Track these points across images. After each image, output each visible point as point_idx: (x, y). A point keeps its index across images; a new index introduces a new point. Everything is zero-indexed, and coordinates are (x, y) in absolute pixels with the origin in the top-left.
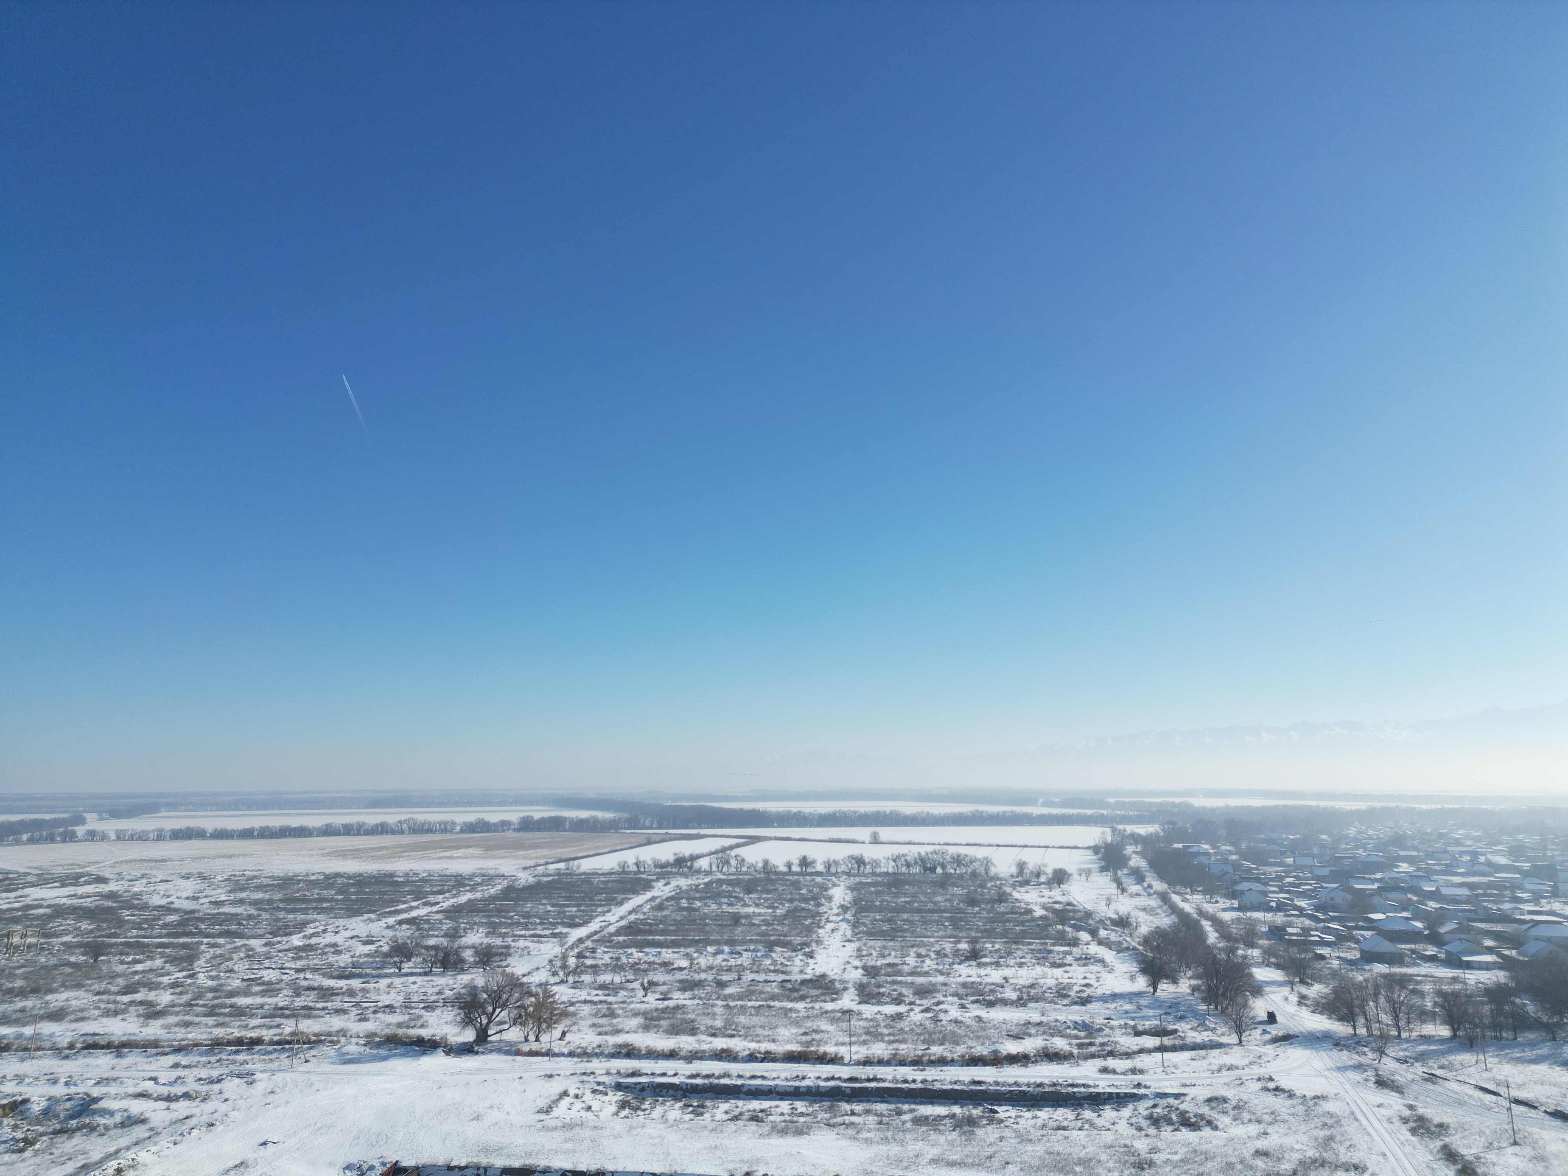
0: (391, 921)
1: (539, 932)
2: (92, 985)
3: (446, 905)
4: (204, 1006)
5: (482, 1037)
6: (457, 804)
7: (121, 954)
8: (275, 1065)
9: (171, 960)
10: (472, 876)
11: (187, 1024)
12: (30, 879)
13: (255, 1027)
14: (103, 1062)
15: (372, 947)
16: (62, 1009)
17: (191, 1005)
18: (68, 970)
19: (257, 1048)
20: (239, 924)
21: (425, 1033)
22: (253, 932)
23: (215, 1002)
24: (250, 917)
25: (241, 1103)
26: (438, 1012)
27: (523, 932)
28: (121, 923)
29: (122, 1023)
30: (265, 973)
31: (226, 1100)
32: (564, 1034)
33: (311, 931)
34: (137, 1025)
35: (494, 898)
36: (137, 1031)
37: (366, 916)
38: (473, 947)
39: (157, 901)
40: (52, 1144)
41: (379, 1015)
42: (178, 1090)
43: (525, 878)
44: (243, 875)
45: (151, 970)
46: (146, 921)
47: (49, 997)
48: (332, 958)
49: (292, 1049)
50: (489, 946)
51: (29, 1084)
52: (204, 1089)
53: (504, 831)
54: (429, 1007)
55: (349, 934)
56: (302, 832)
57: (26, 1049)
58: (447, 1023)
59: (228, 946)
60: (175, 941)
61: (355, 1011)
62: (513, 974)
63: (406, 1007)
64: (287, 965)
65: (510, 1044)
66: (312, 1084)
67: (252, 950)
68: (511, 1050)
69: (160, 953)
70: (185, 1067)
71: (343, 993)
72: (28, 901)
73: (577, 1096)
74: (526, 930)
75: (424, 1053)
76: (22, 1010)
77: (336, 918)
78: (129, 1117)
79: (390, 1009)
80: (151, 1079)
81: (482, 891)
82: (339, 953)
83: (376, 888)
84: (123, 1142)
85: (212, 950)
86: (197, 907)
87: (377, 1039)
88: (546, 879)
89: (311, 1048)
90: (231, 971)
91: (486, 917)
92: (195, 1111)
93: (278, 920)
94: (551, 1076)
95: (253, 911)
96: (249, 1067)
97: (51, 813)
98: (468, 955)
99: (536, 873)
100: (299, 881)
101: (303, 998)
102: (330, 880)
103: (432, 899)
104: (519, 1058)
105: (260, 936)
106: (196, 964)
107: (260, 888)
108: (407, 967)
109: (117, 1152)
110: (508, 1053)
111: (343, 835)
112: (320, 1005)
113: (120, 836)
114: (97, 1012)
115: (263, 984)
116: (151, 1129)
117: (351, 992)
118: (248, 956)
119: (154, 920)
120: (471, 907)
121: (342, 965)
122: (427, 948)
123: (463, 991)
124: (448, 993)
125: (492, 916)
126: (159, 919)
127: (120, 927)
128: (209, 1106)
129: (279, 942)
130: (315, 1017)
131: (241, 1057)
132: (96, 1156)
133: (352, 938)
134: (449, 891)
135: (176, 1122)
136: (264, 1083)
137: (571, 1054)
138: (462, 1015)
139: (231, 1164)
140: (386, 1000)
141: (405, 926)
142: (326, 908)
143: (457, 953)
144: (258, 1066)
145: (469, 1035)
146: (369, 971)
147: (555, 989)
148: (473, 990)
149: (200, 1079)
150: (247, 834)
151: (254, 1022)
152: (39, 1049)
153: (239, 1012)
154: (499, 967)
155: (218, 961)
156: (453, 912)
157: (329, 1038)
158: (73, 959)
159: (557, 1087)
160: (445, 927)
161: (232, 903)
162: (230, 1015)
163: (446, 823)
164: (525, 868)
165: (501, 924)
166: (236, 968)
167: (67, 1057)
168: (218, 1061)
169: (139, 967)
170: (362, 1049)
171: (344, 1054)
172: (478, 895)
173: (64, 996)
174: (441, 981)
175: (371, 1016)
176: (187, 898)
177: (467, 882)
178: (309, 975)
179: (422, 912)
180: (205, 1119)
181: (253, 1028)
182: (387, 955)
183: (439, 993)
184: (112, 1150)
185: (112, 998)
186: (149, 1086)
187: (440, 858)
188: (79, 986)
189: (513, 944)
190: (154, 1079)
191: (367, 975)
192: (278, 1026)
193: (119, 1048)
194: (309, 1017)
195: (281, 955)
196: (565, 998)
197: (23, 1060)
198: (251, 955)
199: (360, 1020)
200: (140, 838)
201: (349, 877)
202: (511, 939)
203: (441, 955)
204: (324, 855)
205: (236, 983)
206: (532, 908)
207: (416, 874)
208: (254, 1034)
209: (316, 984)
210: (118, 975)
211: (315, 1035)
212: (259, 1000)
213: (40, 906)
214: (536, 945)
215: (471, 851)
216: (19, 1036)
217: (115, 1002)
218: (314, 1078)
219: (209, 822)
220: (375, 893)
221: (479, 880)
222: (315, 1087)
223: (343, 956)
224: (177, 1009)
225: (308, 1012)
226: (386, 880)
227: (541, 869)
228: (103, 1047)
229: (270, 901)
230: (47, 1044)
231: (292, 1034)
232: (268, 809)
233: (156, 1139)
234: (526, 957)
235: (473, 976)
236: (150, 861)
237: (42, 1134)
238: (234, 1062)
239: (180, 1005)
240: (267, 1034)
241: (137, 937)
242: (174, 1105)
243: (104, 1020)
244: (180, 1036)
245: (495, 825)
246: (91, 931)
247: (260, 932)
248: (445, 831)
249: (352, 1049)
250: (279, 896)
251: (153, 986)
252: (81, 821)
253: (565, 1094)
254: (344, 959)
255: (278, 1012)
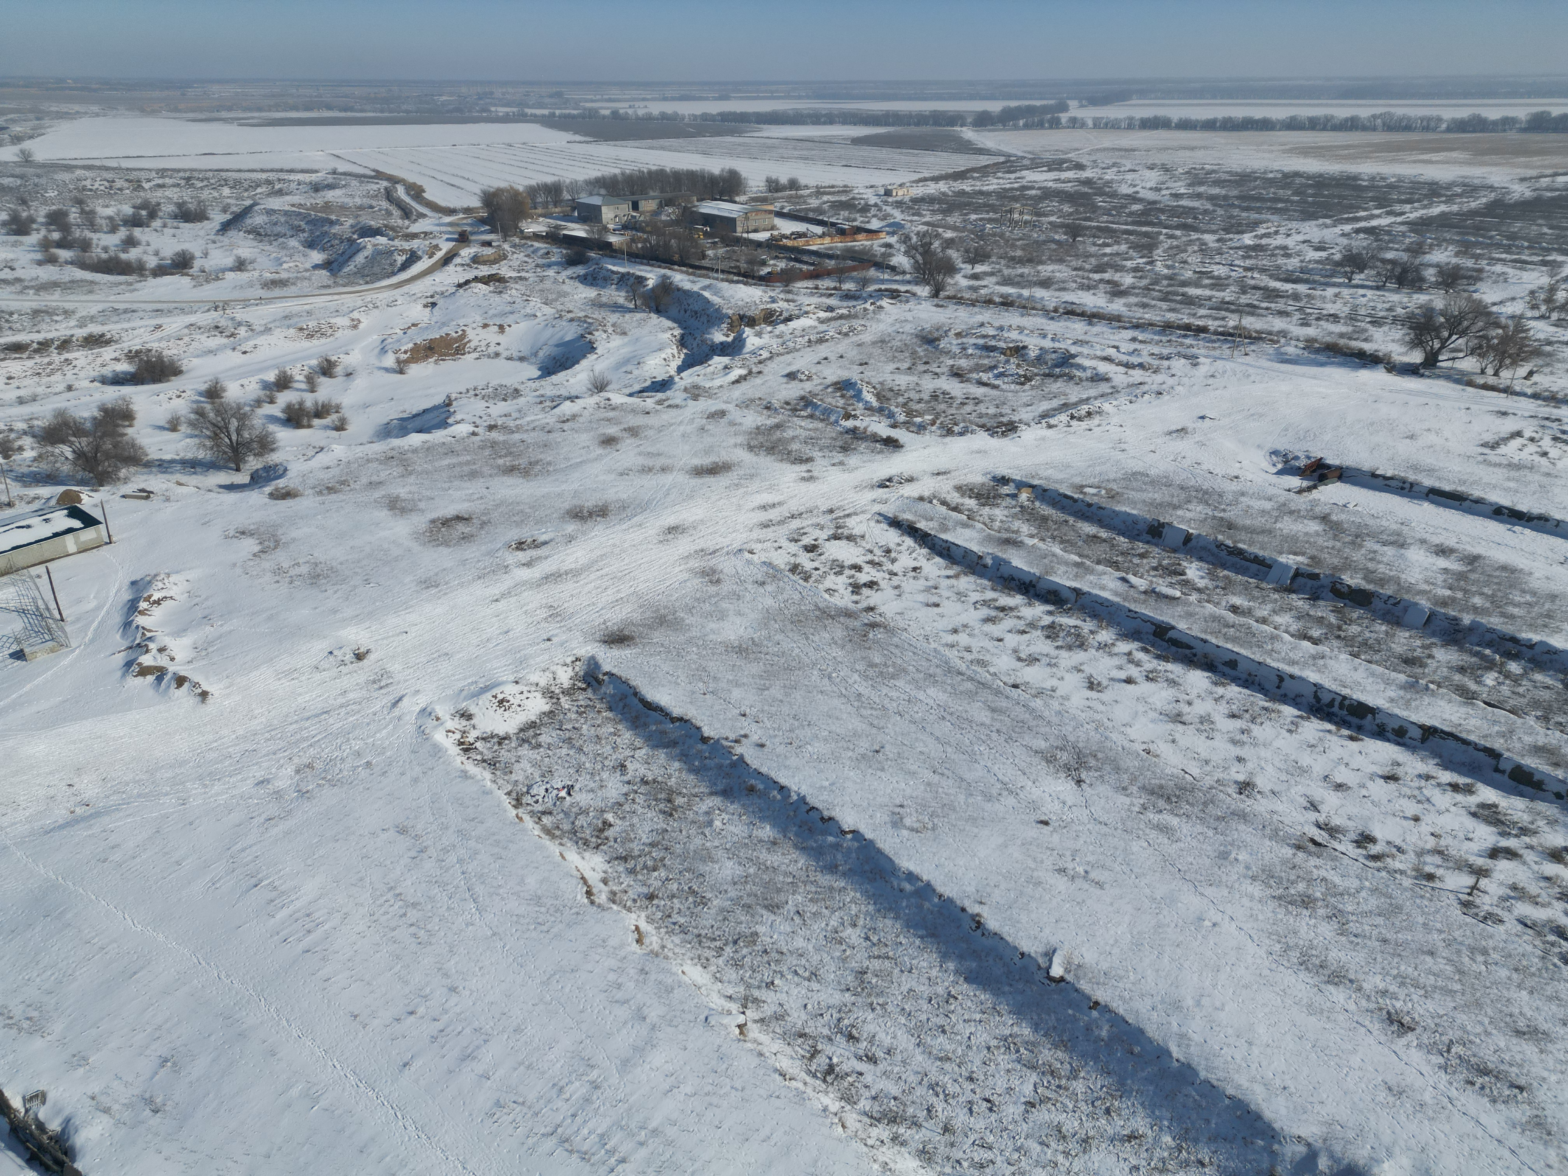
0: (1347, 228)
1: (1524, 257)
2: (1071, 261)
3: (1413, 216)
4: (1160, 291)
5: (1431, 361)
6: (1449, 95)
7: (1094, 237)
8: (1217, 353)
9: (1135, 246)
10: (1450, 186)
11: (1144, 306)
12: (1026, 162)
13: (1202, 317)
14: (1078, 327)
15: (1324, 254)
16: (1049, 278)
17: (1149, 289)
18: (1054, 246)
19: (1203, 335)
20: (1195, 218)
21: (1367, 347)
22: (1207, 227)
23: (1169, 289)
24: (1206, 212)
25: (1185, 380)
26: (1386, 328)
27: (1504, 256)
28: (1094, 208)
29: (1093, 297)
30: (1215, 267)
31: (1173, 375)
32: (1531, 374)
33: (1263, 231)
34: (1104, 300)
35: (1473, 213)
36: (1104, 305)
37: (1321, 221)
38: (1437, 265)
39: (1125, 190)
40: (1043, 384)
41: (1322, 323)
42: (1135, 360)
43: (1520, 191)
44: (1203, 169)
45: (1118, 254)
46: (1115, 208)
47: (1040, 268)
48: (1281, 261)
49: (1234, 341)
50: (1457, 267)
51: (1027, 335)
52: (1156, 363)
53: (1505, 131)
54: (1377, 322)
55: (1300, 238)
56: (1265, 125)
57: (1024, 307)
58: (1393, 341)
59: (1184, 239)
60: (1138, 229)
61: (1297, 315)
62: (1480, 301)
63: (1351, 319)
64: (1237, 262)
65: (1462, 373)
66: (1249, 376)
67: (1206, 244)
68: (1465, 380)
69: (1126, 239)
70: (1141, 342)
71: (1288, 297)
72: (1024, 182)
73: (1532, 440)
74: (1507, 253)
75: (1364, 366)
76: (1022, 275)
77: (1289, 219)
78: (1097, 374)
79: (1334, 318)
80: (1114, 347)
81: (1460, 203)
82: (1288, 256)
83: (1336, 191)
84: (1092, 392)
85: (1169, 241)
86: (1158, 198)
87: (1317, 345)
88: (1549, 194)
89: (1251, 343)
90: (1185, 262)
91: (1459, 234)
92: (1147, 380)
93: (1231, 217)
94: (1505, 414)
95: (1209, 207)
96: (1194, 351)
97: (1041, 99)
98: (1430, 274)
99: (1538, 185)
100: (1256, 179)
101: (1248, 296)
102: (1288, 179)
103: (1397, 208)
104: (1470, 389)
105: (1213, 232)
106: (1155, 252)
107: (1218, 183)
108: (1358, 279)
109: (1088, 399)
110: (1458, 381)
111: (1307, 129)
112: (1264, 305)
113: (1099, 125)
114: (1074, 285)
115: (1212, 278)
116: (1113, 387)
117: (1296, 297)
118: (1201, 250)
119: (1121, 207)
120: (1443, 222)
121: (1291, 268)
122: (1384, 261)
123: (1417, 311)
124: (1400, 311)
125: (1468, 234)
126: (1126, 207)
127: (1094, 212)
128: (1159, 378)
129: (1231, 240)
130: (1259, 315)
131: (1188, 341)
132: (1073, 399)
133: (1304, 242)
134: (1419, 201)
135: (1133, 385)
136: (1206, 366)
137: (1535, 396)
138: (1412, 336)
139: (1174, 428)
140: (1331, 308)
141: (1362, 236)
142: (1280, 209)
143: (1417, 270)
144: (1203, 351)
145: (1417, 357)
146: (1317, 278)
147: (1532, 324)
148: (1428, 312)
149: (1153, 354)
150: (1210, 125)
151: (1202, 312)
152: (1033, 308)
153: (1190, 301)
154: (1465, 291)
155: (1174, 251)
156: (1421, 226)
157: (1269, 337)
158: (1057, 237)
159: (1509, 425)
160: (1407, 241)
161: (1191, 196)
162: (1181, 302)
163: (1429, 119)
164: (1523, 180)
165: (1476, 244)
166: (1189, 260)
167: (1052, 318)
168: (1169, 341)
169: (1108, 250)
170: (1300, 352)
171: (1282, 354)
172: (1455, 208)
173: (1050, 268)
174: (1395, 298)
175: (1314, 322)
176: (1151, 189)
177: (1443, 192)
178: (1256, 275)
179: (1384, 222)
180: (1155, 387)
181: (1200, 317)
182: (1338, 264)
183: (1390, 310)
184: (1085, 396)
185: (1086, 274)
186: (1112, 352)
187: (1415, 162)
188: (1061, 261)
189: (1488, 268)
190: (1117, 347)
191: (1315, 282)
192: (1223, 319)
193: (1092, 317)
194: (1252, 314)
195: (1231, 252)
196: (1541, 336)
197: (1022, 316)
198: (1204, 249)
199: (1302, 325)
200: (1113, 127)
201: (1309, 177)
202: (1486, 262)
203: (1398, 270)
204: (1284, 152)
205: (1189, 274)
206: (1521, 229)
207: (1383, 179)
208: (1200, 323)
209: (1262, 285)
210: (1091, 256)
211: (1257, 332)
212: (1208, 292)
213: (1032, 188)
214: (1518, 272)
215: (1455, 154)
216: (1020, 296)
217: (1088, 278)
218: (1251, 370)
219: (1176, 112)
220: (1334, 196)
221: (1459, 190)
222: (1252, 378)
223: (1292, 260)
224: (1137, 291)
225: (1252, 310)
226: (1349, 183)
227: (1544, 182)
228: (1078, 315)
229: (1226, 198)
230: (1039, 306)
231: (1235, 328)
232: (1232, 98)
233: (1117, 396)
234: (1501, 285)
235: (1432, 297)
236: (1120, 150)
237: (1036, 375)
238: (1182, 344)
239: (1140, 288)
240: (1212, 325)
241: (1107, 222)
242: (1131, 372)
243: (1080, 292)
244: (1138, 315)
245: (1495, 123)
246: (1071, 214)
247: (1214, 227)
248: (1426, 129)
249: (1291, 350)
250: (1235, 192)
251: (1119, 269)
252: (1064, 108)
253: (1519, 434)
254: (1293, 263)
255: (1224, 306)
